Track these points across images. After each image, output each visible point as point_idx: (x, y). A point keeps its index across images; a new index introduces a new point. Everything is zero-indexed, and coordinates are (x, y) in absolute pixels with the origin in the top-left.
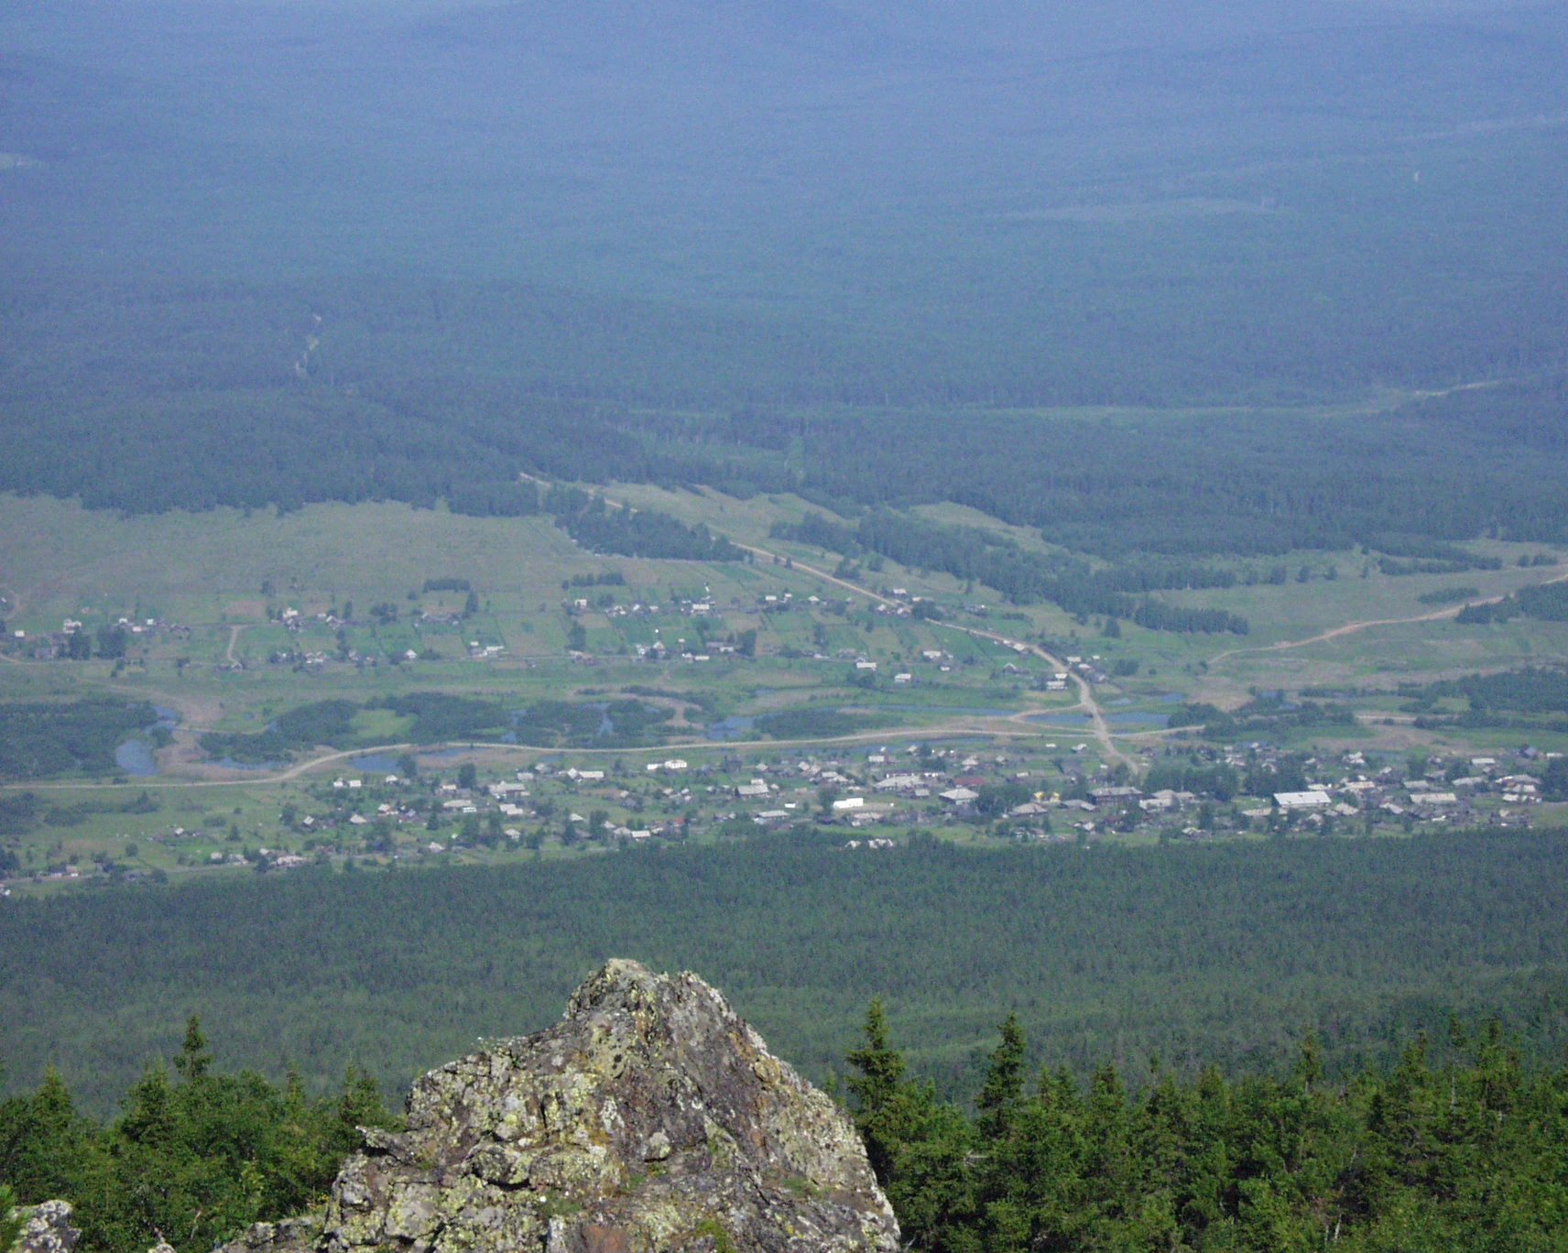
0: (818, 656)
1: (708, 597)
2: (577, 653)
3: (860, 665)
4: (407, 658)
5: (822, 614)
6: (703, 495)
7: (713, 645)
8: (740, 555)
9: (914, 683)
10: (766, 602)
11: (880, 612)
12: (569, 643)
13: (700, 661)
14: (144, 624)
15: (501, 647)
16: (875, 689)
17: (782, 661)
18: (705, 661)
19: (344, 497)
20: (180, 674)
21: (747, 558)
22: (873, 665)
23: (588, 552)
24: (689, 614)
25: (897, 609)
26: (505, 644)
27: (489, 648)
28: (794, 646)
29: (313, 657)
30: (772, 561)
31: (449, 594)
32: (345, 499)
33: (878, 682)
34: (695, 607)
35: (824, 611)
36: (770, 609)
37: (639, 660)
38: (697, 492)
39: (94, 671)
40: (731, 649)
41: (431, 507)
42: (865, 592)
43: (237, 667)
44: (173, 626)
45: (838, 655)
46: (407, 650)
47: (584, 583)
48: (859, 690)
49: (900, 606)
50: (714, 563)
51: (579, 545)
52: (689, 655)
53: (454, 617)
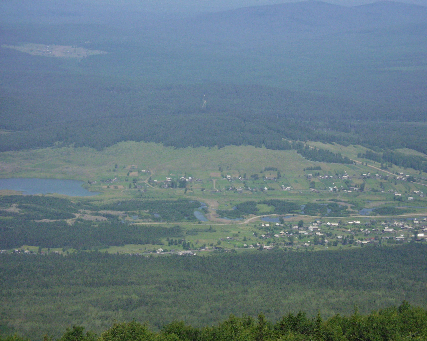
0: (383, 192)
1: (346, 174)
2: (313, 189)
3: (396, 194)
4: (265, 190)
5: (380, 179)
6: (335, 145)
7: (351, 187)
8: (352, 162)
9: (414, 200)
10: (364, 176)
11: (397, 179)
12: (310, 187)
13: (349, 192)
14: (188, 179)
15: (291, 187)
16: (403, 201)
17: (372, 192)
18: (350, 192)
19: (236, 144)
20: (203, 193)
21: (354, 163)
22: (400, 194)
23: (308, 160)
24: (342, 179)
25: (402, 178)
26: (291, 186)
27: (288, 187)
28: (375, 189)
29: (239, 189)
30: (361, 164)
31: (272, 171)
32: (236, 145)
33: (403, 200)
34: (343, 177)
35: (381, 179)
36: (365, 178)
37: (331, 192)
38: (333, 144)
39: (179, 192)
40: (357, 189)
41: (261, 147)
42: (390, 173)
43: (218, 191)
44: (197, 179)
45: (388, 191)
46: (265, 187)
47: (310, 169)
48: (398, 202)
49: (403, 177)
50: (345, 164)
51: (306, 159)
52: (345, 190)
53: (275, 178)
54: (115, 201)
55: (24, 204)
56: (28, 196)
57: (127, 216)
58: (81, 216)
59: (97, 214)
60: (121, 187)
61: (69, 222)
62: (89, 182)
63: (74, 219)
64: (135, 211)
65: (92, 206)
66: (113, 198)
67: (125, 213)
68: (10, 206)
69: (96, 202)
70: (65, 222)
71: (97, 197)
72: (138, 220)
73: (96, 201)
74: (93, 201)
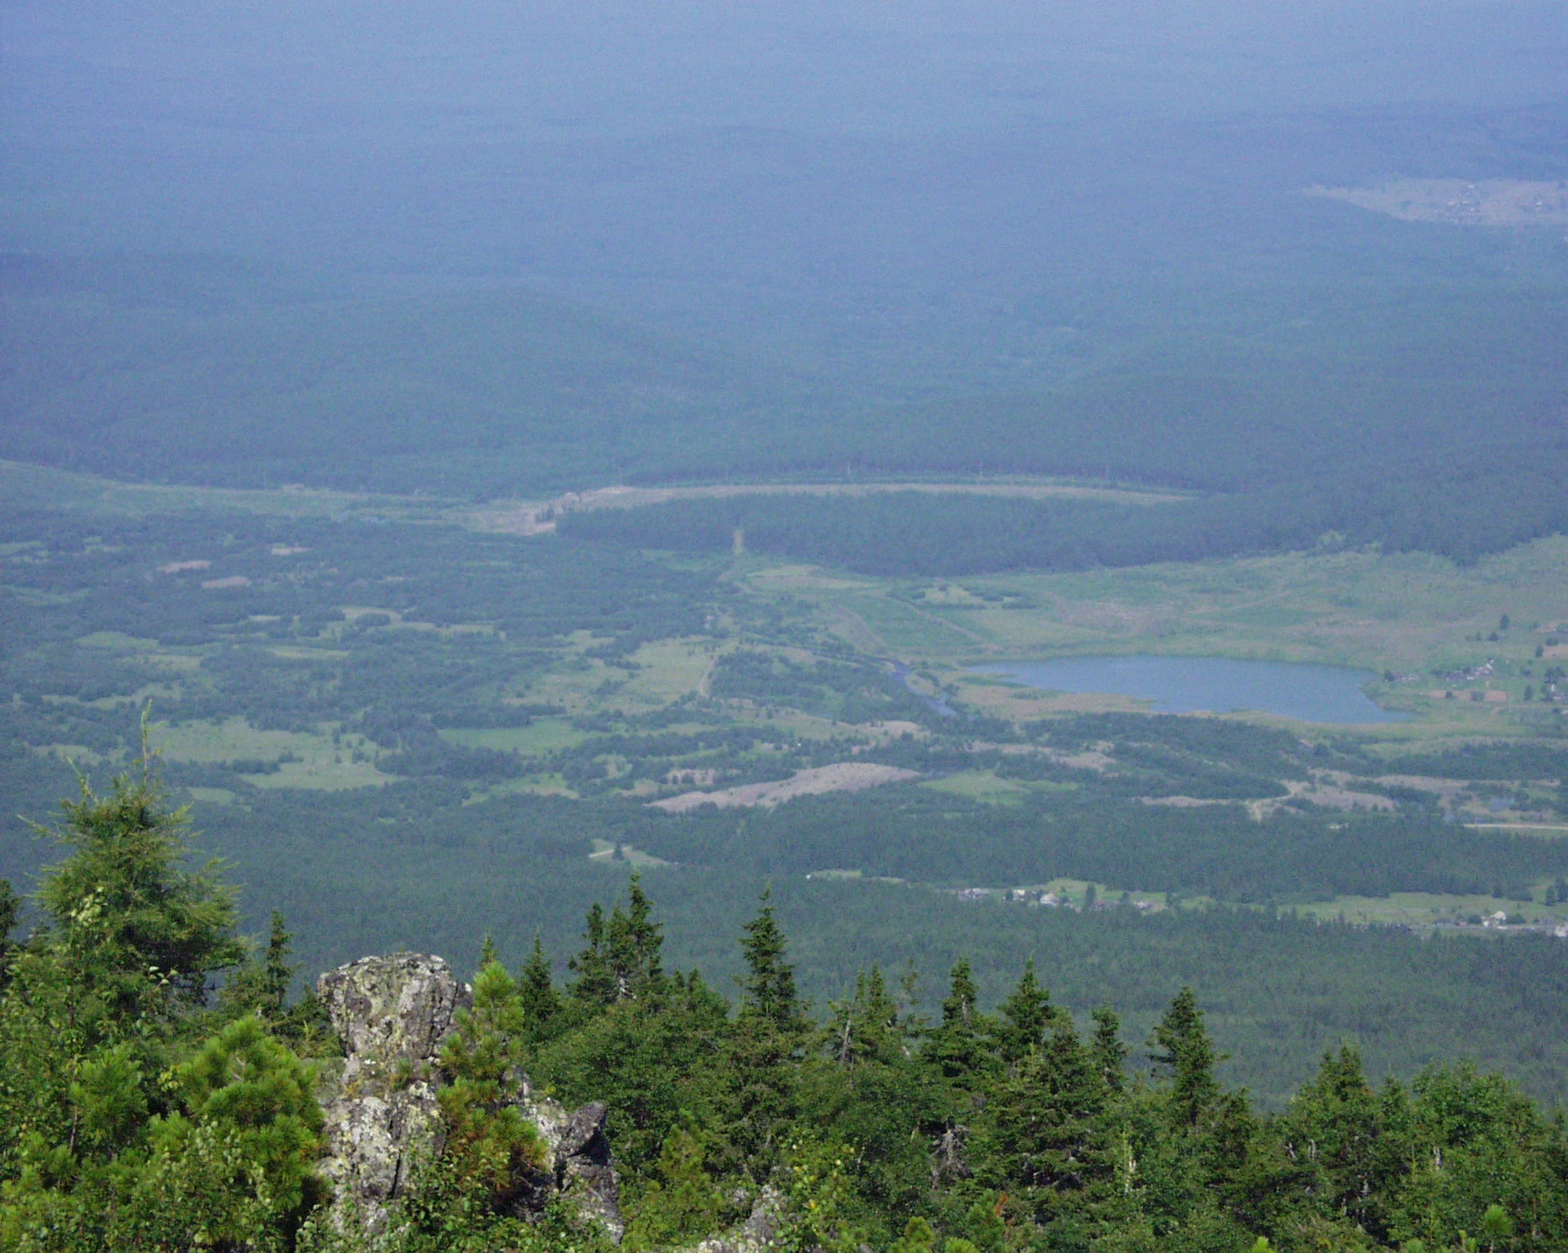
54: (1454, 744)
55: (1135, 745)
56: (1160, 719)
57: (1470, 798)
58: (1306, 790)
59: (1368, 788)
60: (1492, 695)
61: (1257, 809)
62: (1389, 677)
63: (1279, 799)
64: (1507, 783)
65: (1365, 757)
66: (1448, 736)
67: (1470, 788)
68: (1088, 749)
69: (1385, 745)
70: (1244, 808)
71: (1397, 728)
72: (1507, 813)
73: (1389, 741)
74: (1376, 741)
